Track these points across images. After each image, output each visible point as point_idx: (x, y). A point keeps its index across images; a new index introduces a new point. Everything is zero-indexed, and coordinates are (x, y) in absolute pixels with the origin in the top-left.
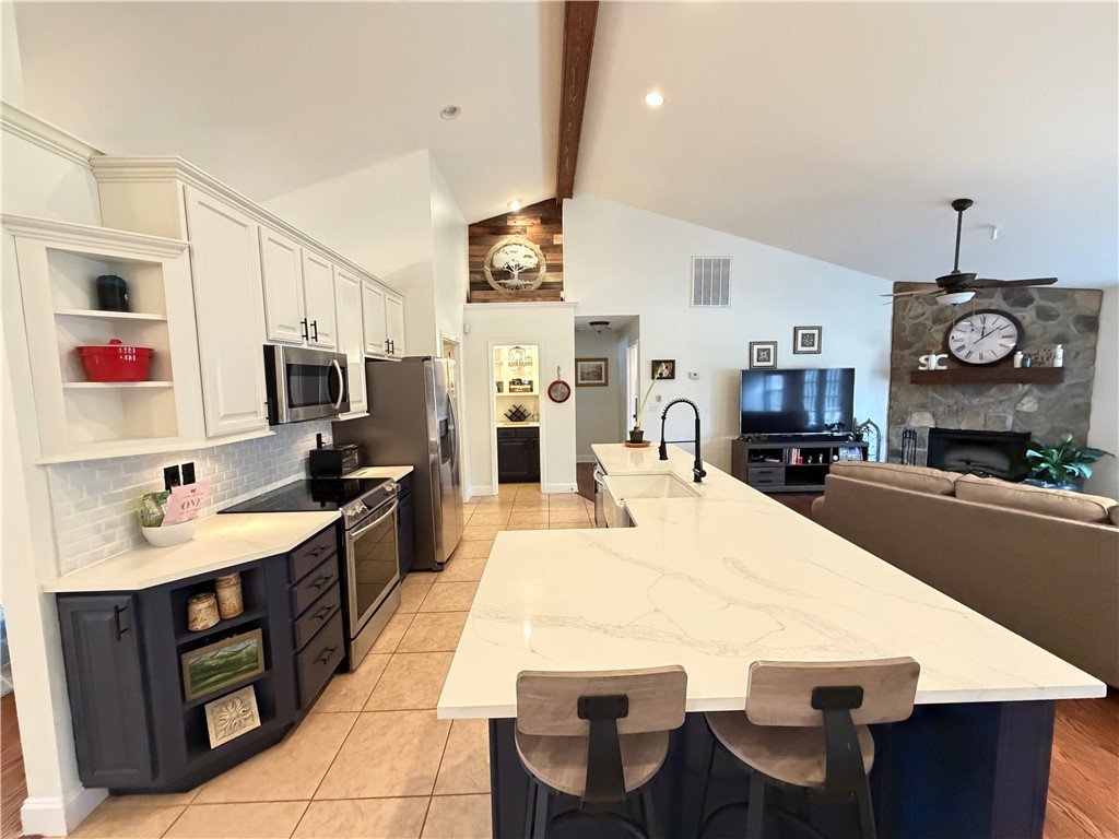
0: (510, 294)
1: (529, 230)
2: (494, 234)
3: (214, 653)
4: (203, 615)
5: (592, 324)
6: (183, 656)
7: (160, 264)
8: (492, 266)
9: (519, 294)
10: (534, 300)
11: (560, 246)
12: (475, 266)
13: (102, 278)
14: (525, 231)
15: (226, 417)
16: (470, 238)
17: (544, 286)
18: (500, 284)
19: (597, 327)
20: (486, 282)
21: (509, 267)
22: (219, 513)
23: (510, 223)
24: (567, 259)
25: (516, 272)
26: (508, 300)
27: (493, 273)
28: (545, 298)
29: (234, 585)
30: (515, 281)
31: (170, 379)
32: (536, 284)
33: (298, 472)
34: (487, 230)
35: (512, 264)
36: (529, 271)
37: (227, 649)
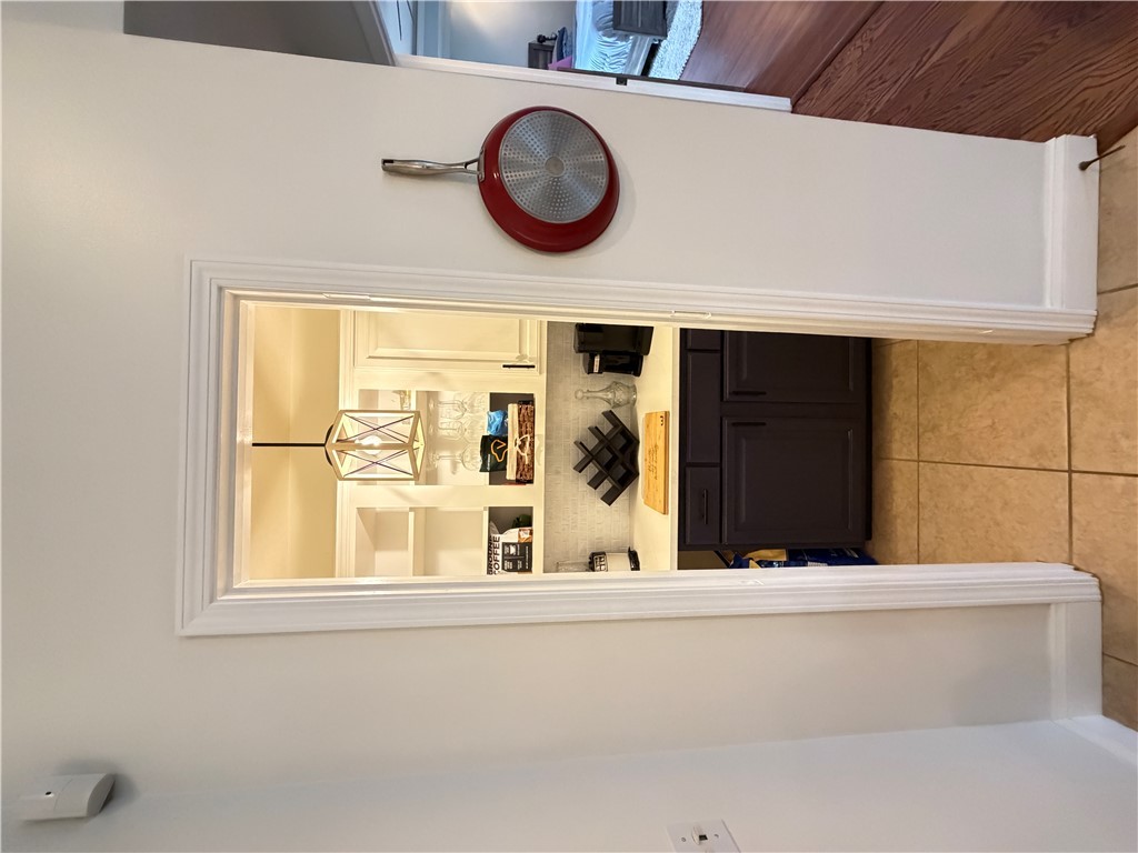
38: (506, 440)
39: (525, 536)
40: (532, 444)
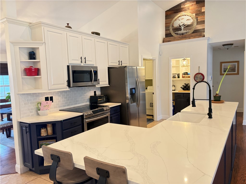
0: (179, 37)
1: (190, 8)
2: (175, 13)
3: (45, 143)
4: (43, 133)
5: (224, 45)
6: (39, 142)
7: (39, 48)
8: (173, 26)
9: (183, 37)
10: (190, 38)
11: (204, 12)
12: (167, 28)
13: (30, 52)
14: (189, 9)
15: (54, 85)
16: (166, 16)
17: (196, 31)
18: (176, 34)
19: (226, 47)
20: (170, 34)
21: (180, 26)
22: (60, 110)
23: (182, 7)
24: (207, 18)
25: (182, 28)
26: (178, 40)
27: (173, 30)
28: (195, 37)
29: (50, 127)
30: (182, 31)
31: (41, 75)
32: (192, 31)
33: (87, 102)
34: (172, 12)
35: (181, 24)
36: (188, 26)
37: (48, 142)
38: (187, 75)
39: (177, 78)
40: (187, 78)
